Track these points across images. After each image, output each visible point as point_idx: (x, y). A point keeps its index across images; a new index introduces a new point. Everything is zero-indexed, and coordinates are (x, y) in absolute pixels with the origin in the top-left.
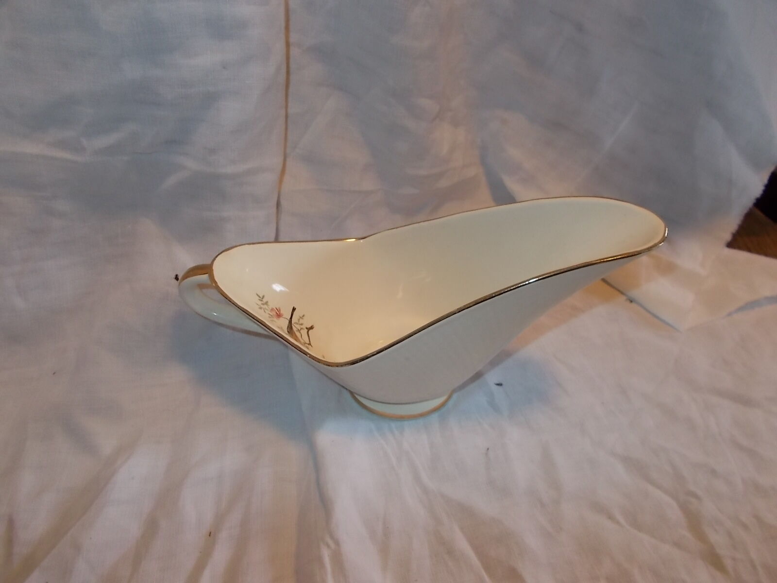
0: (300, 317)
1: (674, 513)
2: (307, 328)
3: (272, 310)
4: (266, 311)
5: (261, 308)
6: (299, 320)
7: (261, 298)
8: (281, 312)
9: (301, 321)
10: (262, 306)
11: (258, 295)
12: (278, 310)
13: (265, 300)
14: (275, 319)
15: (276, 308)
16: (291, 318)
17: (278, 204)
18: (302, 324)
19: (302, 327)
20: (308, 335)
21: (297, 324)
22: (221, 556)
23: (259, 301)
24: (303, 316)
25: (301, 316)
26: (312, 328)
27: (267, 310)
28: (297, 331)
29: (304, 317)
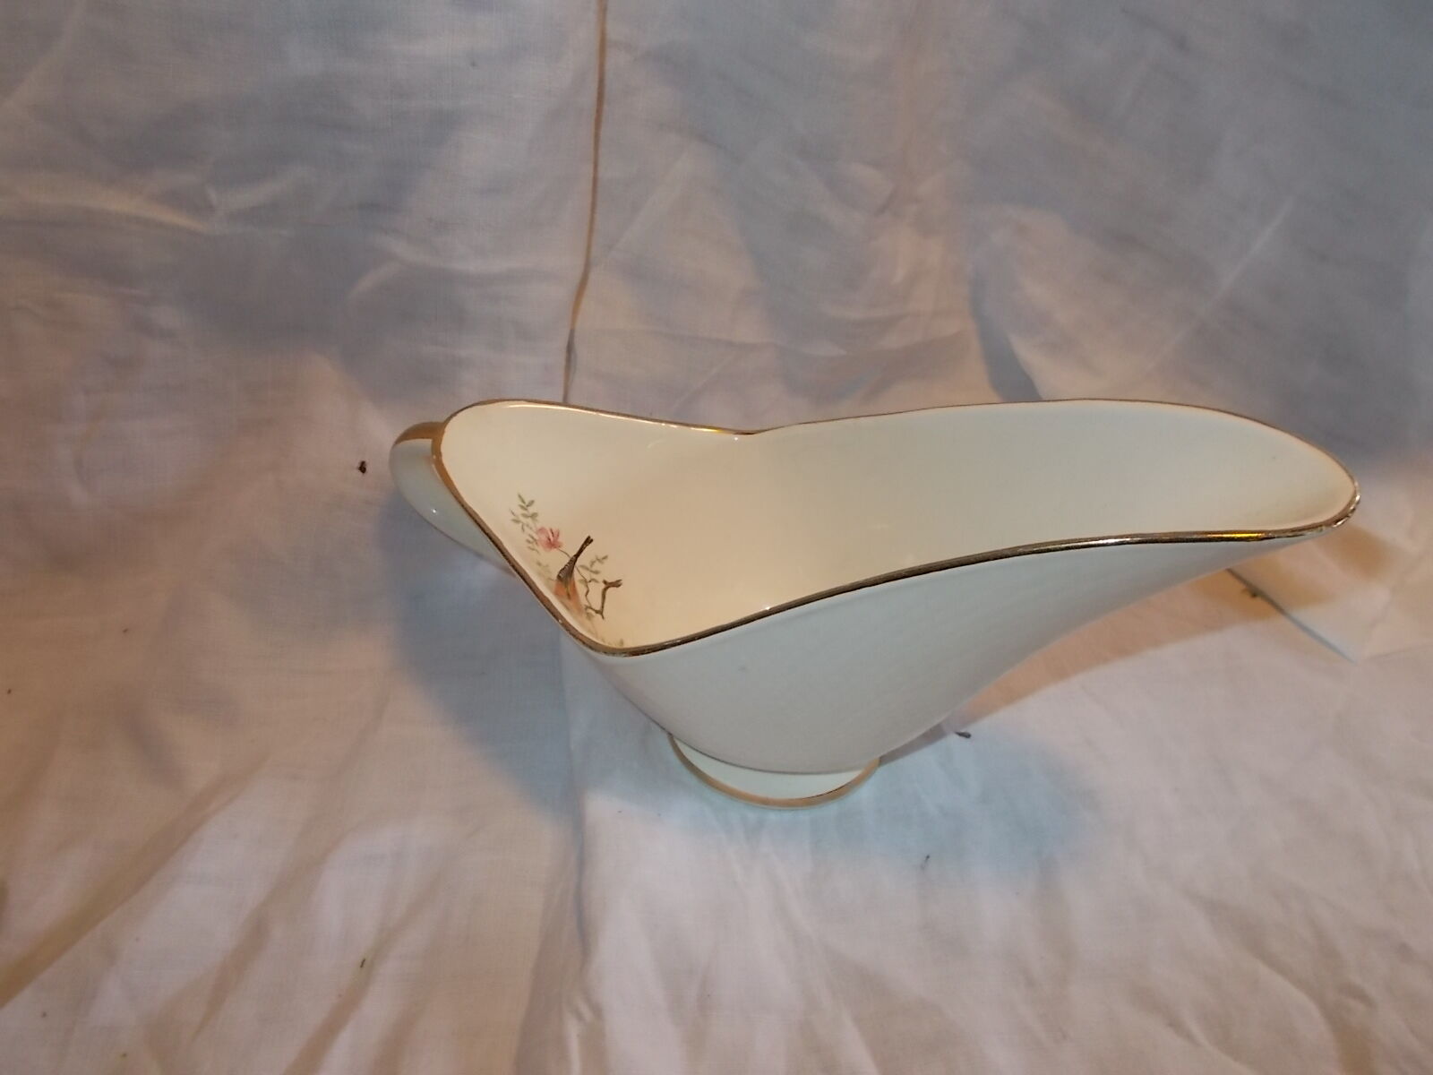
0: (598, 560)
1: (1313, 1027)
2: (605, 582)
3: (542, 530)
4: (525, 528)
5: (517, 521)
6: (593, 563)
7: (526, 505)
8: (560, 540)
9: (597, 566)
10: (522, 519)
11: (520, 496)
12: (556, 534)
13: (532, 510)
14: (540, 549)
15: (551, 530)
16: (577, 556)
17: (570, 348)
18: (597, 572)
19: (594, 576)
20: (604, 597)
21: (587, 569)
22: (378, 1010)
23: (519, 508)
24: (605, 558)
25: (601, 556)
26: (617, 584)
27: (531, 528)
28: (581, 581)
29: (604, 561)
